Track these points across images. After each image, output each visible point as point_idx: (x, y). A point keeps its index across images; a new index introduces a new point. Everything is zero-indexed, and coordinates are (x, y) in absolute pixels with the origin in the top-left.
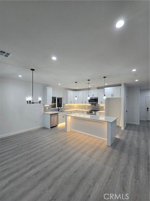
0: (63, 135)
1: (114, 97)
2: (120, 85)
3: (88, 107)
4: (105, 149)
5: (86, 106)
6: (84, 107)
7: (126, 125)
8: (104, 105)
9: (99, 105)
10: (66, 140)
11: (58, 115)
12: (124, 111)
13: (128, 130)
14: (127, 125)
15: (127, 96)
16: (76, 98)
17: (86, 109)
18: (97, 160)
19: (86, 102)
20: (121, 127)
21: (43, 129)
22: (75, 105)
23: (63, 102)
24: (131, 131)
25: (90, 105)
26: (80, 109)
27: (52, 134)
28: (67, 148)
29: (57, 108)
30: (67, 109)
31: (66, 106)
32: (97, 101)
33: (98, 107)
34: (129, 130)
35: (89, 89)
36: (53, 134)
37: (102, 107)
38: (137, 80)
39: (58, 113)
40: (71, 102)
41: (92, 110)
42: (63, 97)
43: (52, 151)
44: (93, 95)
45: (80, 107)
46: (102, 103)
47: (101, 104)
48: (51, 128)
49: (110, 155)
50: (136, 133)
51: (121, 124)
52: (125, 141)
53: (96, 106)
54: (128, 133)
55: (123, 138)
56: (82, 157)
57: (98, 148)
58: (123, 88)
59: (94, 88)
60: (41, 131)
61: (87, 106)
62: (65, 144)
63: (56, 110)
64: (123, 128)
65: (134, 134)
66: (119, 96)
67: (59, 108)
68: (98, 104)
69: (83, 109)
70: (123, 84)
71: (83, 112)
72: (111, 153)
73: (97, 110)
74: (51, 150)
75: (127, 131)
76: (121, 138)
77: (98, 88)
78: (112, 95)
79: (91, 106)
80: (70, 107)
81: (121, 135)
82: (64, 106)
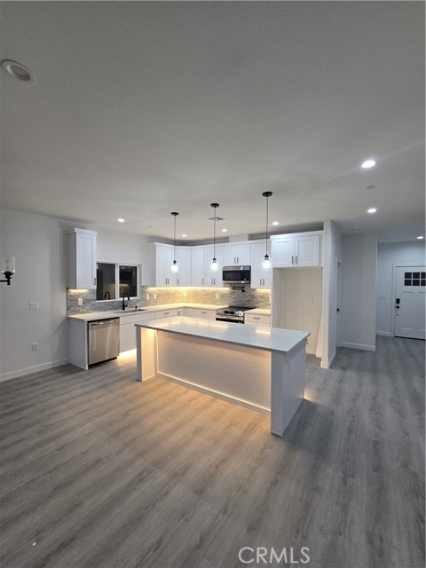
0: (124, 395)
1: (301, 264)
2: (319, 227)
3: (223, 296)
4: (262, 452)
5: (216, 292)
6: (209, 297)
7: (335, 353)
8: (269, 291)
9: (254, 290)
10: (126, 414)
11: (118, 324)
12: (331, 308)
13: (342, 368)
14: (337, 353)
15: (339, 264)
16: (175, 268)
17: (215, 303)
18: (225, 510)
19: (214, 283)
20: (320, 359)
21: (61, 372)
22: (183, 290)
23: (142, 279)
24: (349, 373)
25: (228, 289)
26: (198, 301)
27: (87, 393)
28: (119, 452)
29: (119, 299)
30: (156, 303)
31: (151, 295)
32: (249, 279)
33: (253, 297)
34: (344, 369)
35: (226, 240)
36: (87, 389)
37: (264, 297)
38: (372, 211)
39: (118, 318)
40: (167, 282)
41: (234, 305)
42: (140, 266)
43: (56, 468)
44: (237, 260)
45: (196, 296)
46: (262, 283)
47: (262, 286)
48: (90, 366)
49: (277, 481)
50: (367, 378)
51: (321, 350)
52: (333, 413)
53: (246, 294)
54: (341, 381)
55: (324, 401)
56: (167, 493)
57: (235, 448)
58: (327, 236)
59: (238, 237)
60: (52, 379)
61: (217, 295)
62: (117, 434)
63: (113, 307)
64: (325, 364)
65: (361, 386)
66: (314, 263)
67: (126, 299)
68: (252, 287)
69: (205, 302)
70: (329, 223)
71: (204, 312)
72: (282, 470)
73: (248, 306)
74: (53, 466)
75: (337, 372)
76: (319, 402)
77: (252, 237)
78: (295, 259)
79: (232, 293)
80: (167, 297)
81: (319, 390)
82: (143, 293)
